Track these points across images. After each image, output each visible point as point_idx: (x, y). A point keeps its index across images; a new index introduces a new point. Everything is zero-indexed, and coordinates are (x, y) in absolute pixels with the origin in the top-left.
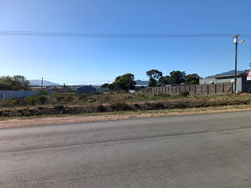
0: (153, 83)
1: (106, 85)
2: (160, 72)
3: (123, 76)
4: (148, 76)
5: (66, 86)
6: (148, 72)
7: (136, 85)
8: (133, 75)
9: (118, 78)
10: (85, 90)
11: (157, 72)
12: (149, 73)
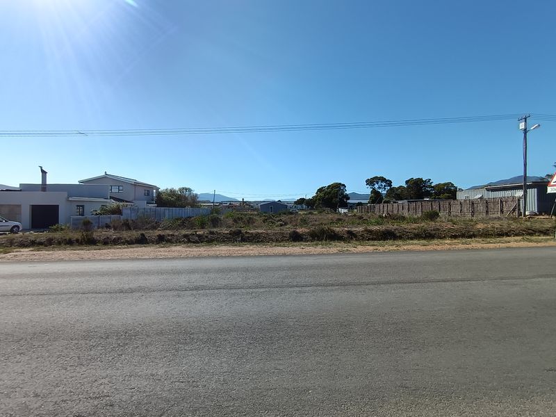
1: (301, 201)
2: (388, 180)
3: (329, 186)
4: (368, 186)
5: (246, 202)
6: (369, 180)
7: (348, 201)
8: (344, 185)
9: (320, 190)
10: (271, 208)
11: (383, 180)
12: (370, 182)
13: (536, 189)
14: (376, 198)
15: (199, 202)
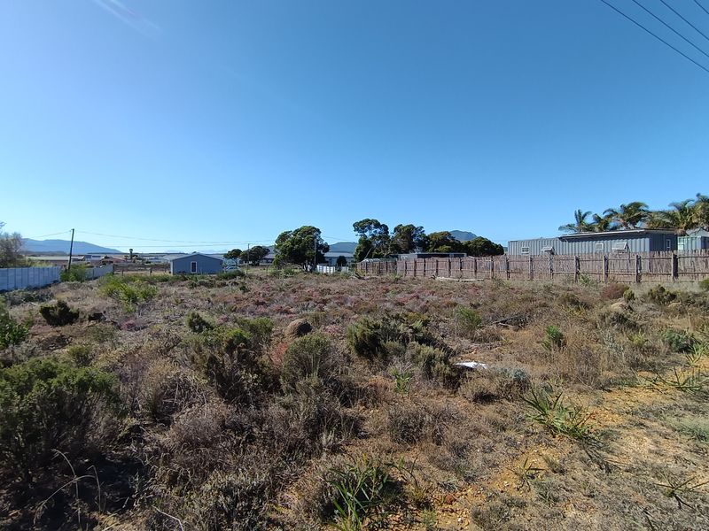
0: (366, 249)
2: (383, 225)
3: (297, 231)
4: (357, 232)
5: (136, 255)
6: (358, 224)
7: (327, 255)
8: (318, 230)
9: (283, 237)
10: (194, 264)
11: (377, 225)
12: (361, 226)
13: (647, 240)
14: (366, 251)
15: (27, 253)
